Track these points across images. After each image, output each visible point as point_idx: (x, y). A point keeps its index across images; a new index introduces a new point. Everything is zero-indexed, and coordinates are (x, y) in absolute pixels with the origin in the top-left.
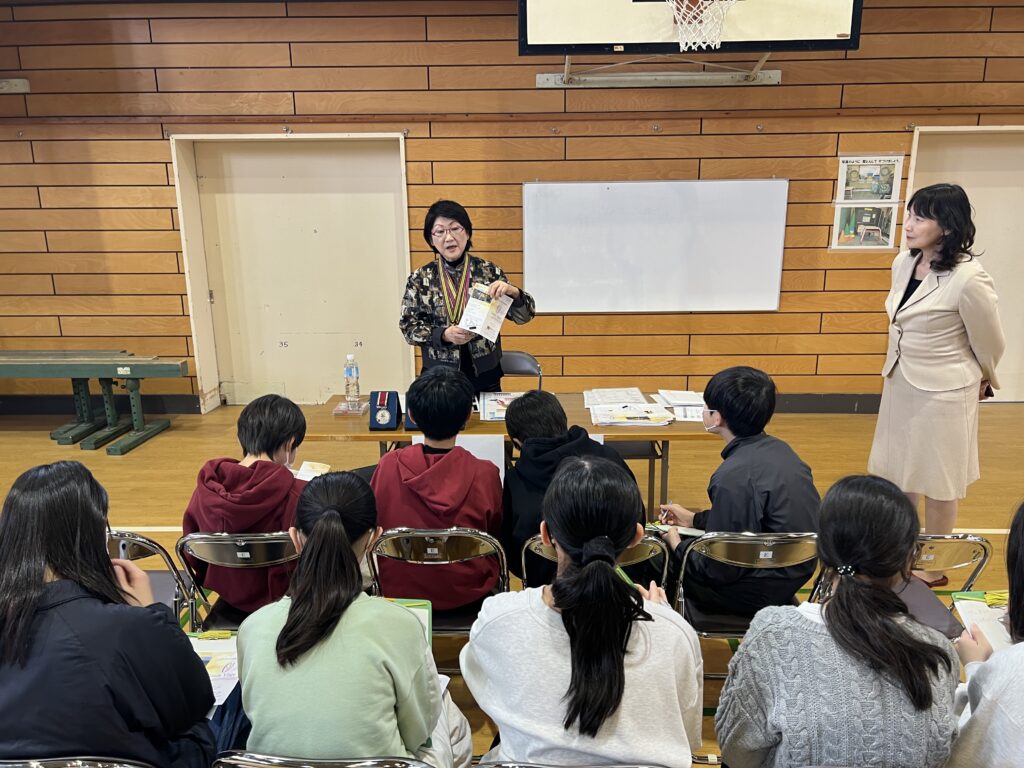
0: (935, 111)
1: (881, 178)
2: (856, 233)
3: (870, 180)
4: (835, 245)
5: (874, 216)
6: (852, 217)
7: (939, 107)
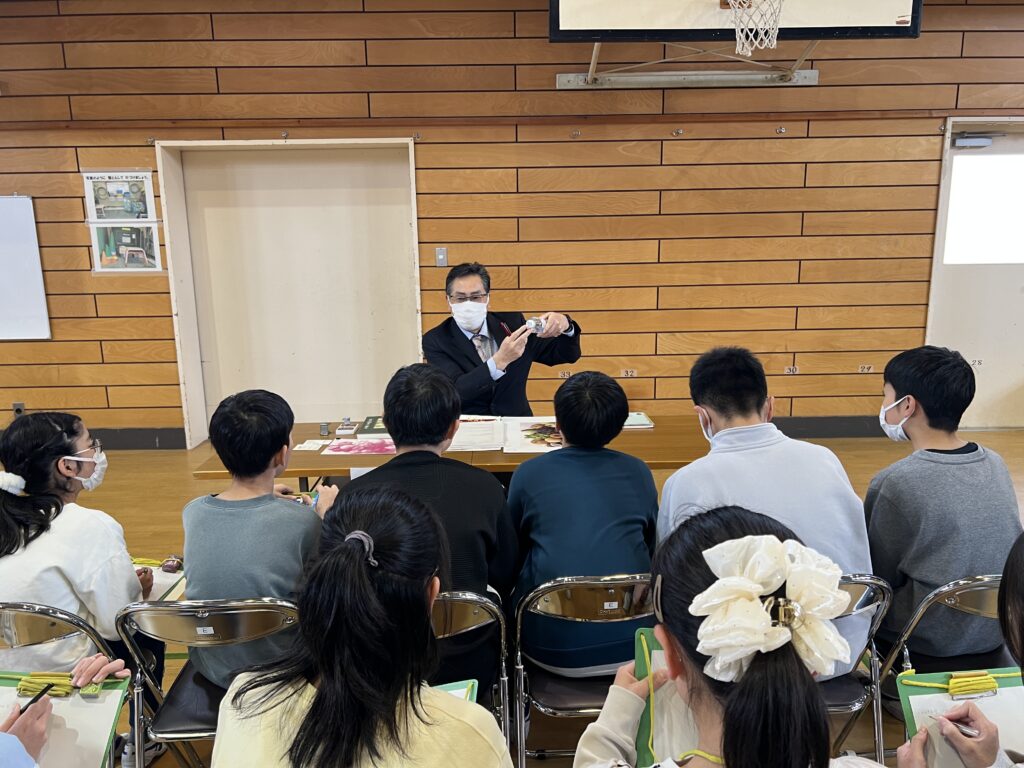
0: (170, 124)
1: (132, 195)
2: (118, 254)
3: (120, 197)
4: (98, 268)
5: (134, 236)
6: (110, 237)
7: (174, 121)
